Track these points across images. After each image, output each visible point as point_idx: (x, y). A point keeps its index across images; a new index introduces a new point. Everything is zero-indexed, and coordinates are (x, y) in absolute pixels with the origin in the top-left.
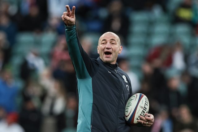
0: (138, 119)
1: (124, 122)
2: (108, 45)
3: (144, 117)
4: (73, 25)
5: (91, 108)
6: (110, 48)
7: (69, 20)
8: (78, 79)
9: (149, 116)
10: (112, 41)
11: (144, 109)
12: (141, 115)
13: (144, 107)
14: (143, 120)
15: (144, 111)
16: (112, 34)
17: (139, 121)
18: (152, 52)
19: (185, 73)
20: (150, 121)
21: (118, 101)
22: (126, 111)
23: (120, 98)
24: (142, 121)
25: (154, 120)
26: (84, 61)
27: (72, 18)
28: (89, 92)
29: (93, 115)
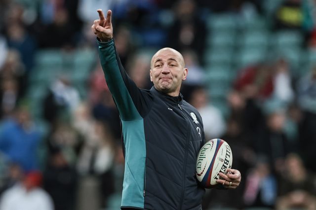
0: (217, 179)
1: (195, 183)
2: (166, 68)
3: (226, 174)
4: (110, 39)
5: (144, 164)
6: (169, 73)
7: (103, 32)
8: (123, 122)
9: (233, 173)
10: (172, 62)
11: (225, 163)
12: (220, 171)
13: (226, 160)
14: (224, 179)
15: (225, 165)
16: (170, 51)
17: (219, 180)
18: (243, 74)
19: (292, 106)
20: (235, 181)
21: (184, 152)
22: (198, 166)
23: (187, 148)
24: (223, 182)
25: (240, 178)
26: (130, 93)
27: (107, 28)
28: (140, 140)
29: (147, 175)
